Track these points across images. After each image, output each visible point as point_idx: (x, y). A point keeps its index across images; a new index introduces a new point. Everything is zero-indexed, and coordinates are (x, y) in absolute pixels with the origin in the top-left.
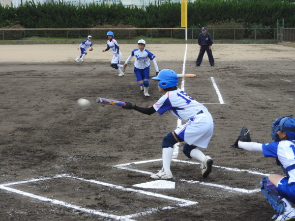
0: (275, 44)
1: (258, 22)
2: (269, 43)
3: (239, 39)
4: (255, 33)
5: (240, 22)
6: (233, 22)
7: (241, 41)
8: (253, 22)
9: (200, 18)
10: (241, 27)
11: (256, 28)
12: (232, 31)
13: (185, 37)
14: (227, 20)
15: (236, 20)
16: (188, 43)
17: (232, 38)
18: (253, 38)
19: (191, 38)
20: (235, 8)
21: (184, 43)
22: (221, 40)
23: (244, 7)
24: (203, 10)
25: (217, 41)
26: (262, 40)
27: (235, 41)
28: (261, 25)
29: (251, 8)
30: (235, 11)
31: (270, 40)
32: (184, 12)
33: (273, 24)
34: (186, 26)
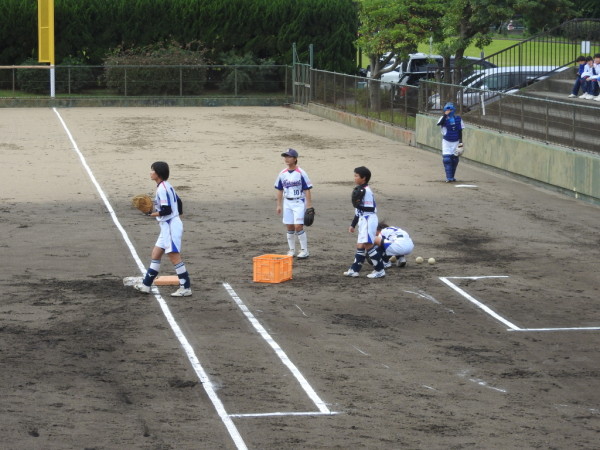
0: (288, 106)
1: (240, 49)
2: (271, 104)
3: (191, 93)
4: (236, 77)
5: (194, 48)
6: (175, 48)
7: (199, 98)
8: (227, 49)
9: (88, 36)
10: (196, 61)
11: (238, 64)
12: (173, 72)
13: (49, 89)
14: (160, 43)
15: (183, 42)
16: (59, 104)
17: (174, 91)
18: (229, 90)
19: (66, 92)
20: (179, 10)
21: (48, 104)
22: (144, 98)
23: (202, 9)
24: (93, 16)
25: (134, 98)
26: (255, 98)
27: (182, 99)
28: (248, 56)
29: (222, 11)
30: (180, 18)
31: (274, 97)
32: (46, 23)
33: (280, 53)
34: (51, 59)
